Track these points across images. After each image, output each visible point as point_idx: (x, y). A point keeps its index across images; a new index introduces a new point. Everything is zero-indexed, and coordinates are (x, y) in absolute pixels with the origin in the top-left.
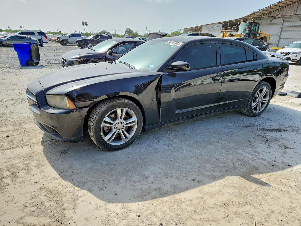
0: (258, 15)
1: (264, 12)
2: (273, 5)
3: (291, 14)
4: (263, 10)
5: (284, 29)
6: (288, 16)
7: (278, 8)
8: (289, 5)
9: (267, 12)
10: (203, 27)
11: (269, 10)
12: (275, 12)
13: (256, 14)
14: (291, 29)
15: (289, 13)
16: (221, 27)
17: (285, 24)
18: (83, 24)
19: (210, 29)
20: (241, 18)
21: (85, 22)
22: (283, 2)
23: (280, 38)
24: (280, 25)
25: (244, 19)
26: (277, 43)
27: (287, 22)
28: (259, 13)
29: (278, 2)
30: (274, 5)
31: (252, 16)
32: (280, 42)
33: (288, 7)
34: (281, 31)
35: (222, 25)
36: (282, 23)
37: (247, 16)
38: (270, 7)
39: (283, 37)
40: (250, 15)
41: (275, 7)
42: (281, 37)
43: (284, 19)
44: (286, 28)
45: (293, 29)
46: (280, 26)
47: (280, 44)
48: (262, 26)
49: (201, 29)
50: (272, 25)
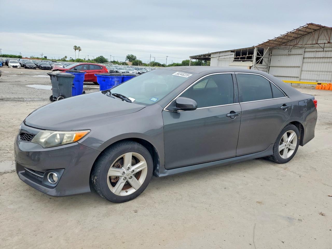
0: (274, 44)
1: (280, 40)
2: (290, 32)
3: (312, 43)
4: (280, 38)
5: (306, 60)
6: (310, 45)
7: (296, 36)
8: (309, 33)
9: (284, 41)
10: (212, 56)
11: (286, 38)
12: (295, 41)
13: (272, 42)
14: (314, 60)
15: (310, 42)
16: (233, 55)
17: (307, 55)
18: (75, 48)
19: (220, 58)
20: (256, 47)
21: (78, 47)
22: (301, 30)
23: (302, 71)
24: (301, 55)
25: (258, 48)
26: (299, 77)
27: (308, 53)
28: (275, 41)
29: (296, 29)
30: (292, 33)
31: (267, 44)
32: (302, 75)
33: (309, 36)
34: (303, 63)
35: (233, 53)
36: (303, 54)
37: (262, 44)
38: (287, 35)
39: (306, 69)
40: (265, 43)
41: (293, 35)
42: (303, 69)
43: (305, 48)
44: (308, 59)
45: (316, 60)
46: (301, 57)
47: (302, 78)
48: (280, 56)
49: (210, 57)
50: (291, 56)
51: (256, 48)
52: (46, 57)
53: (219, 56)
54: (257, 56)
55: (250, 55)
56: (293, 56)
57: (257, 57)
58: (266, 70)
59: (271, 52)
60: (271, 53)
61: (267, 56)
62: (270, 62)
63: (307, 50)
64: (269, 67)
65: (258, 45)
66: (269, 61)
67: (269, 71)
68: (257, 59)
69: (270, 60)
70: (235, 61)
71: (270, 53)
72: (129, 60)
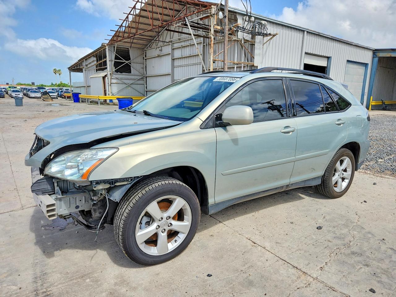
5: (177, 63)
12: (163, 32)
17: (176, 54)
18: (55, 72)
19: (88, 66)
24: (169, 56)
27: (176, 51)
34: (173, 67)
36: (171, 53)
40: (113, 37)
42: (175, 77)
43: (172, 44)
44: (177, 60)
46: (169, 58)
48: (153, 59)
49: (81, 67)
50: (163, 57)
51: (107, 47)
53: (87, 65)
54: (116, 60)
55: (105, 60)
56: (164, 57)
57: (115, 62)
58: (141, 82)
59: (145, 54)
60: (146, 56)
61: (140, 60)
62: (146, 71)
63: (176, 45)
64: (146, 77)
65: (109, 43)
66: (145, 68)
67: (146, 85)
68: (116, 64)
69: (146, 66)
70: (100, 70)
71: (144, 57)
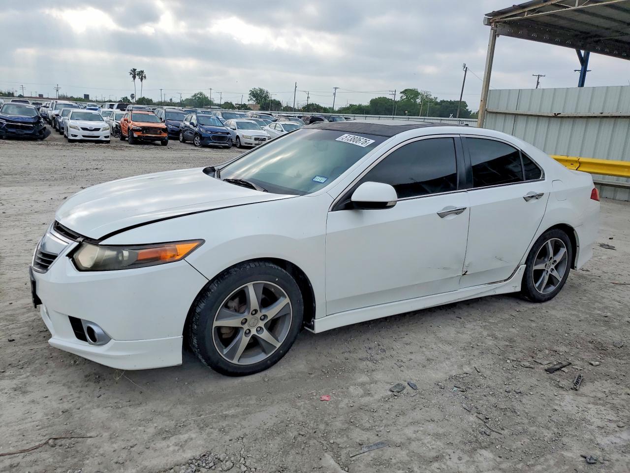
21: (138, 70)
52: (87, 96)
72: (254, 99)
